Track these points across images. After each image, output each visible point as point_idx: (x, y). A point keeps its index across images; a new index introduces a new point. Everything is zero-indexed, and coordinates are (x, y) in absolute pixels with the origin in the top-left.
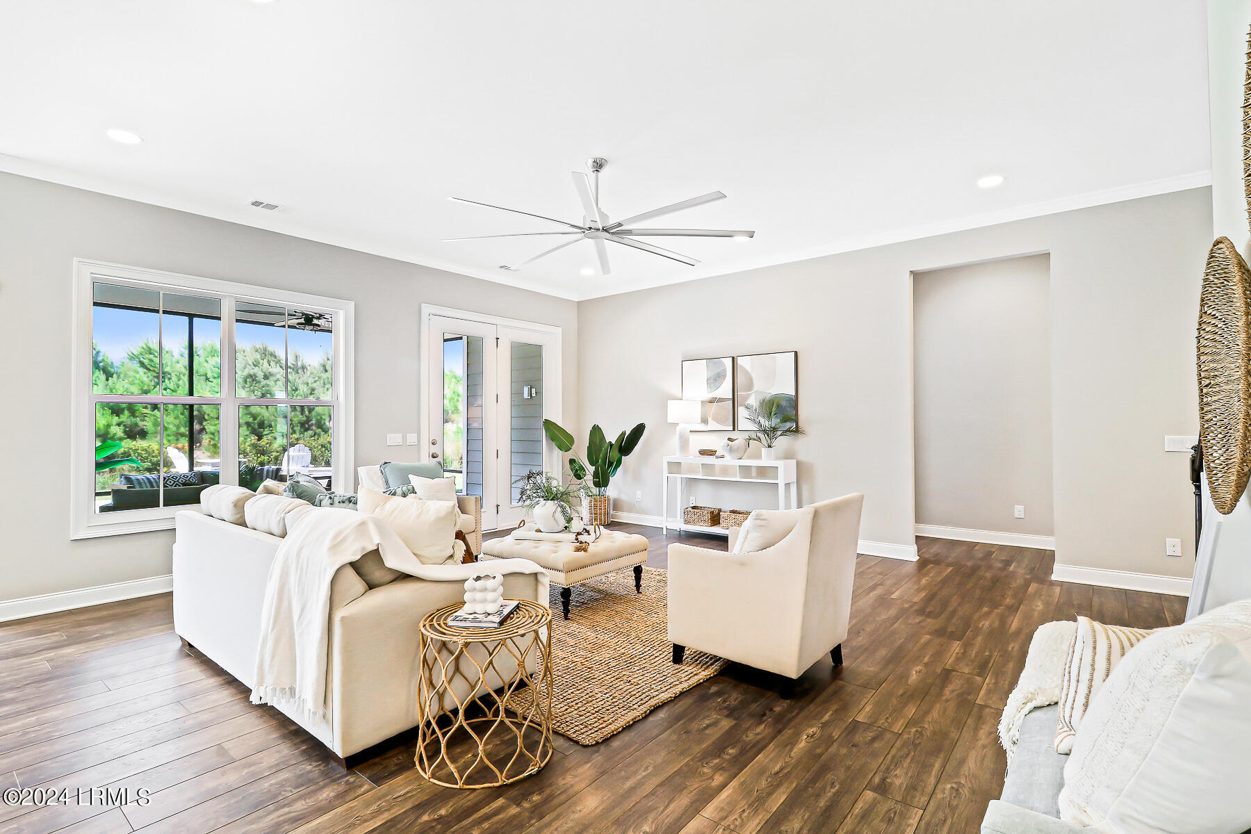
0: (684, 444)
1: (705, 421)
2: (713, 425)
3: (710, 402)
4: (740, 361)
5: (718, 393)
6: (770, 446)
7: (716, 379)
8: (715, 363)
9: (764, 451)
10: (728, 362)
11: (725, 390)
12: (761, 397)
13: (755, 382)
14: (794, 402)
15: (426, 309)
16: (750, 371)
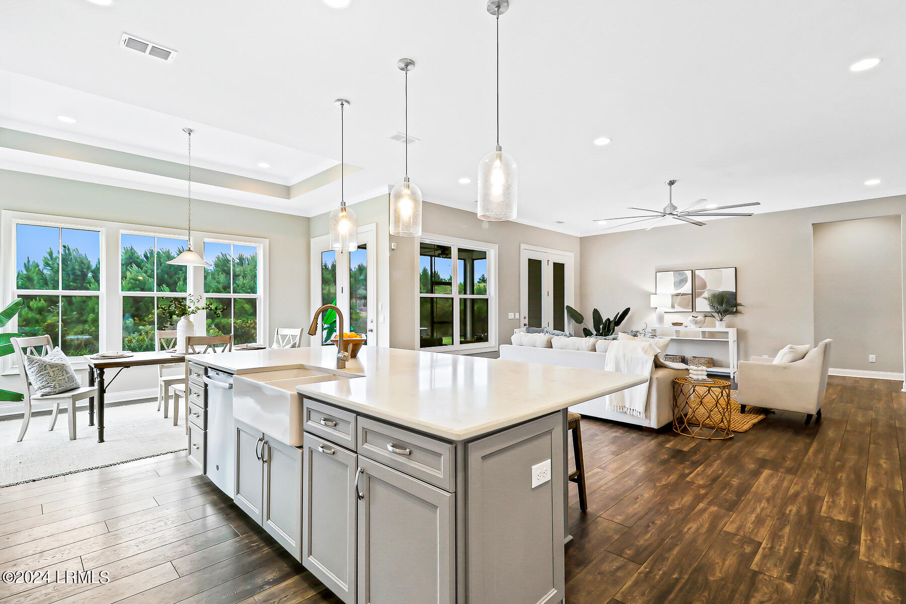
0: (661, 319)
1: (673, 307)
2: (678, 308)
3: (676, 296)
4: (697, 272)
5: (681, 291)
6: (721, 320)
7: (681, 282)
8: (680, 274)
9: (718, 323)
10: (689, 274)
11: (687, 288)
12: (713, 292)
13: (707, 284)
14: (734, 295)
15: (523, 246)
16: (704, 278)
